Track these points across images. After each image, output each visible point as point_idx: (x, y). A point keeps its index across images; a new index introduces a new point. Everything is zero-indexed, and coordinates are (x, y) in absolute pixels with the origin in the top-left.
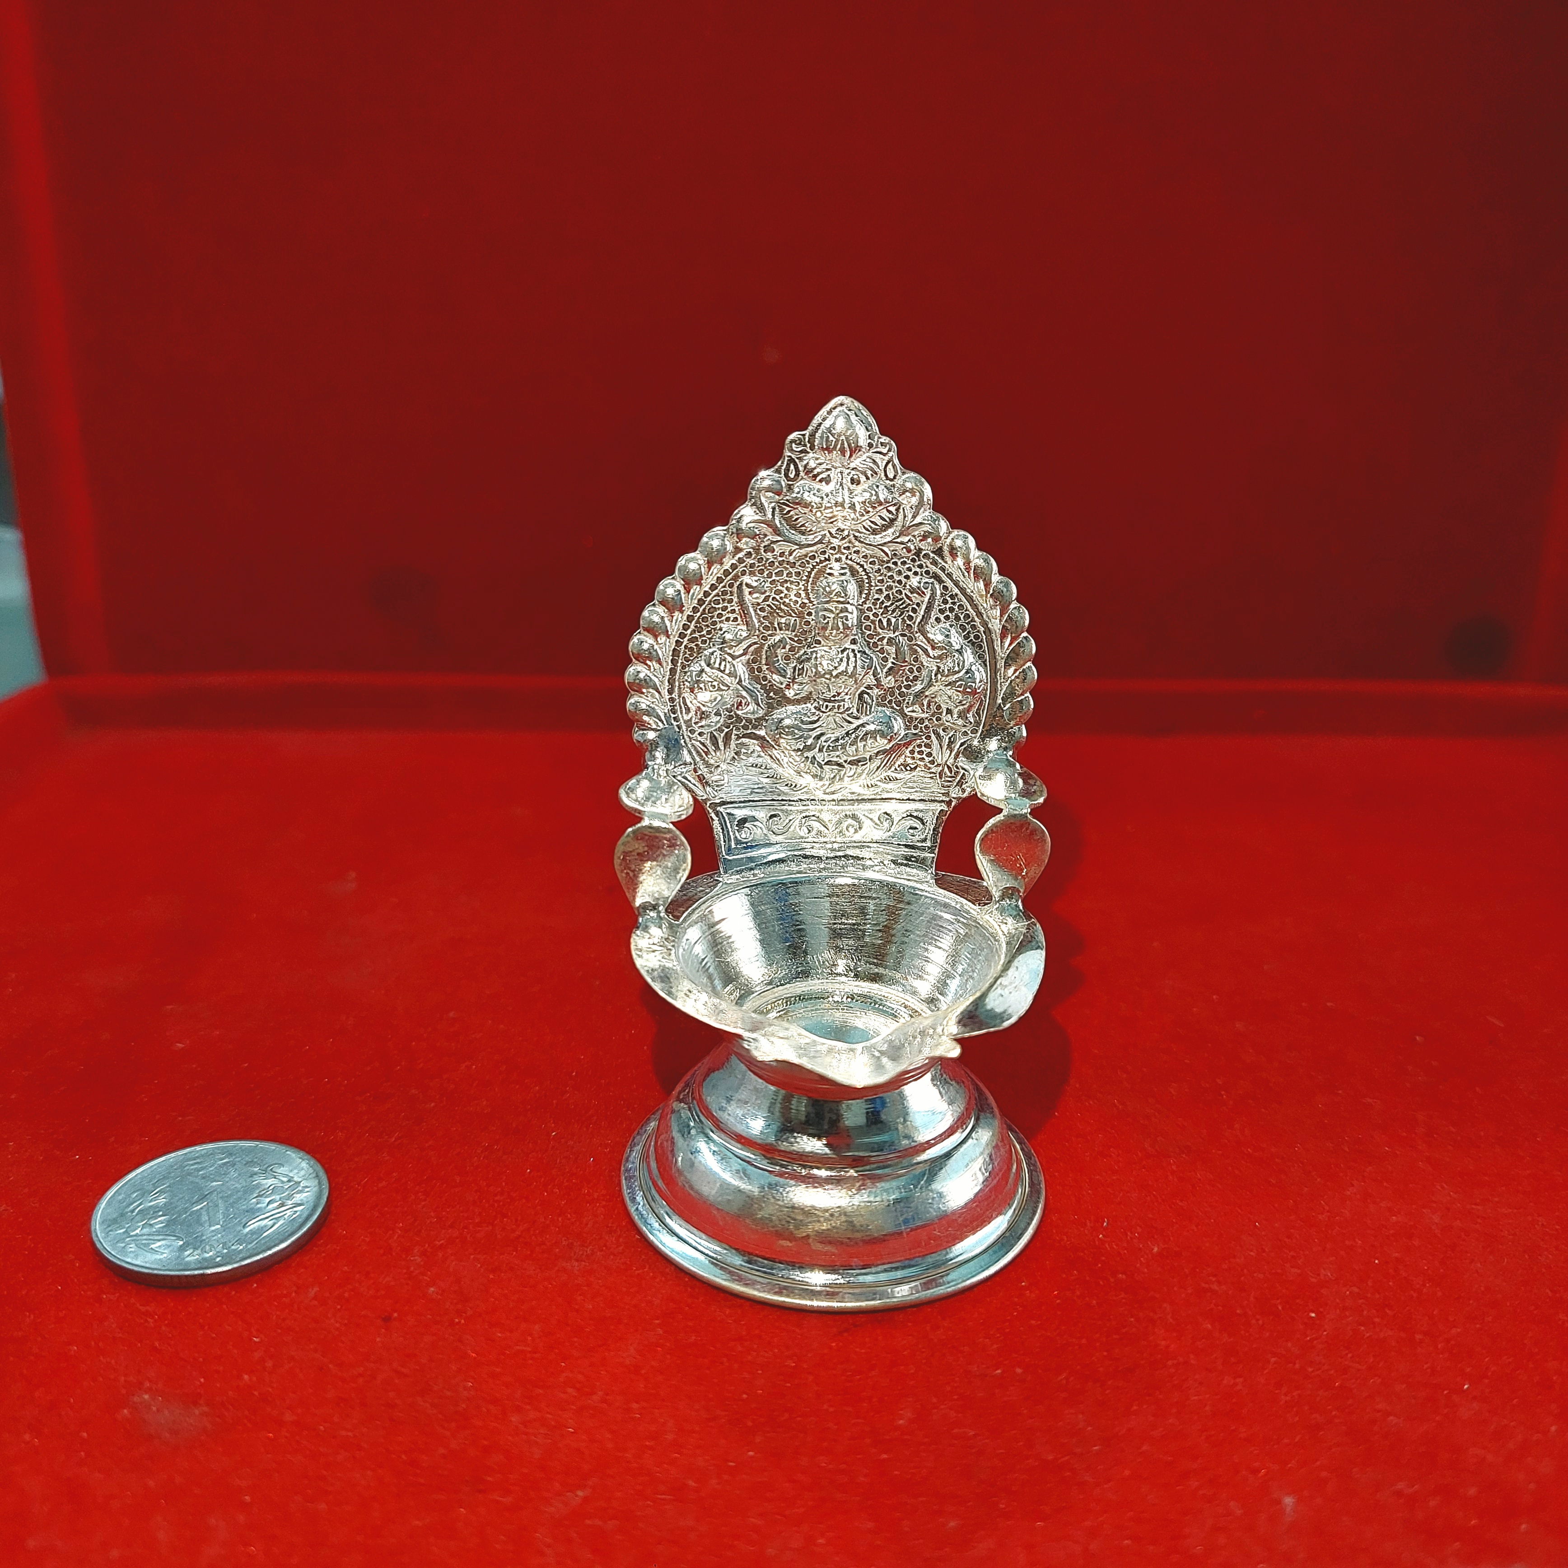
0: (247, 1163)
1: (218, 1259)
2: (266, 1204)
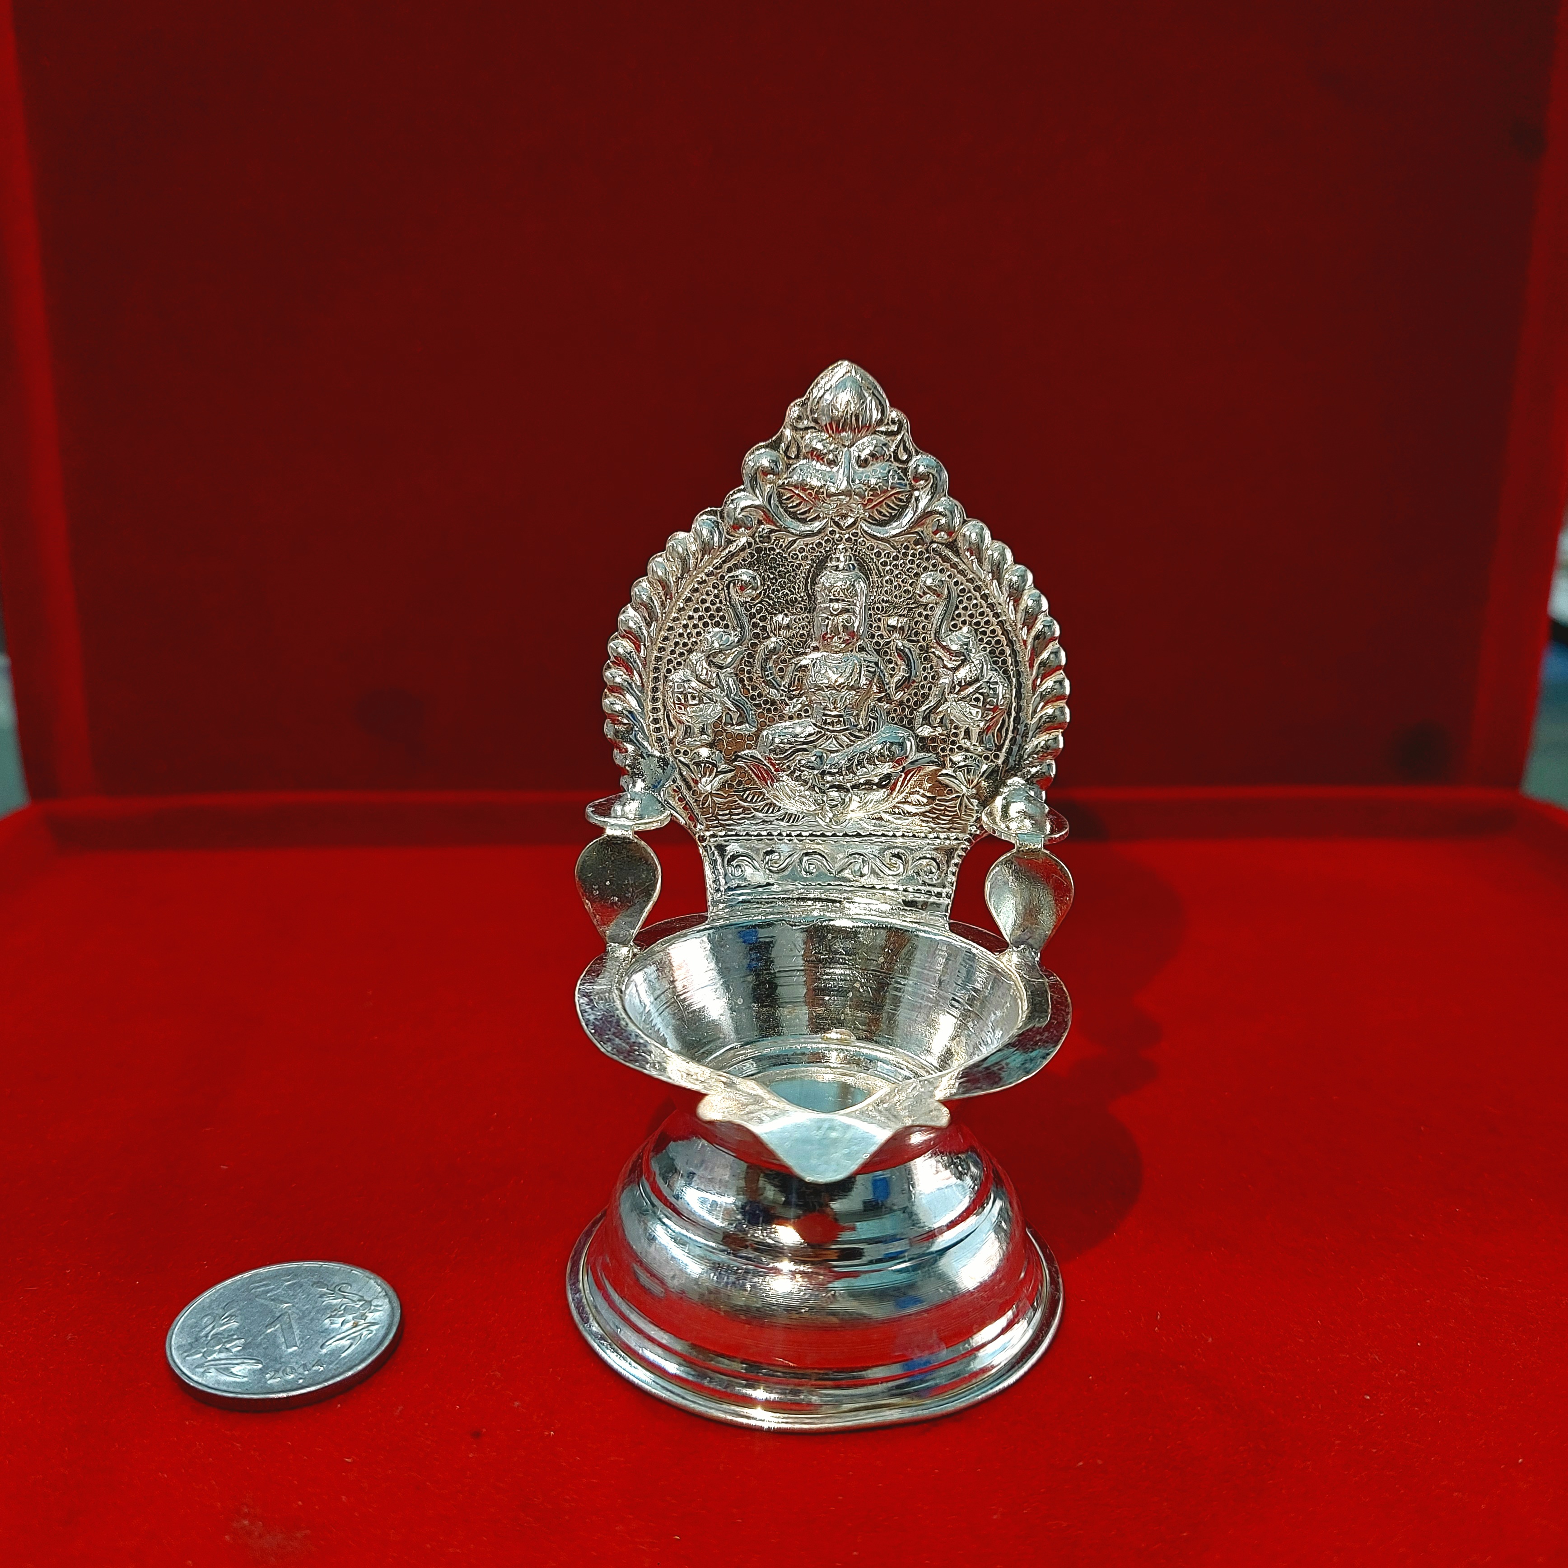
0: (315, 1283)
1: (301, 1381)
2: (340, 1324)
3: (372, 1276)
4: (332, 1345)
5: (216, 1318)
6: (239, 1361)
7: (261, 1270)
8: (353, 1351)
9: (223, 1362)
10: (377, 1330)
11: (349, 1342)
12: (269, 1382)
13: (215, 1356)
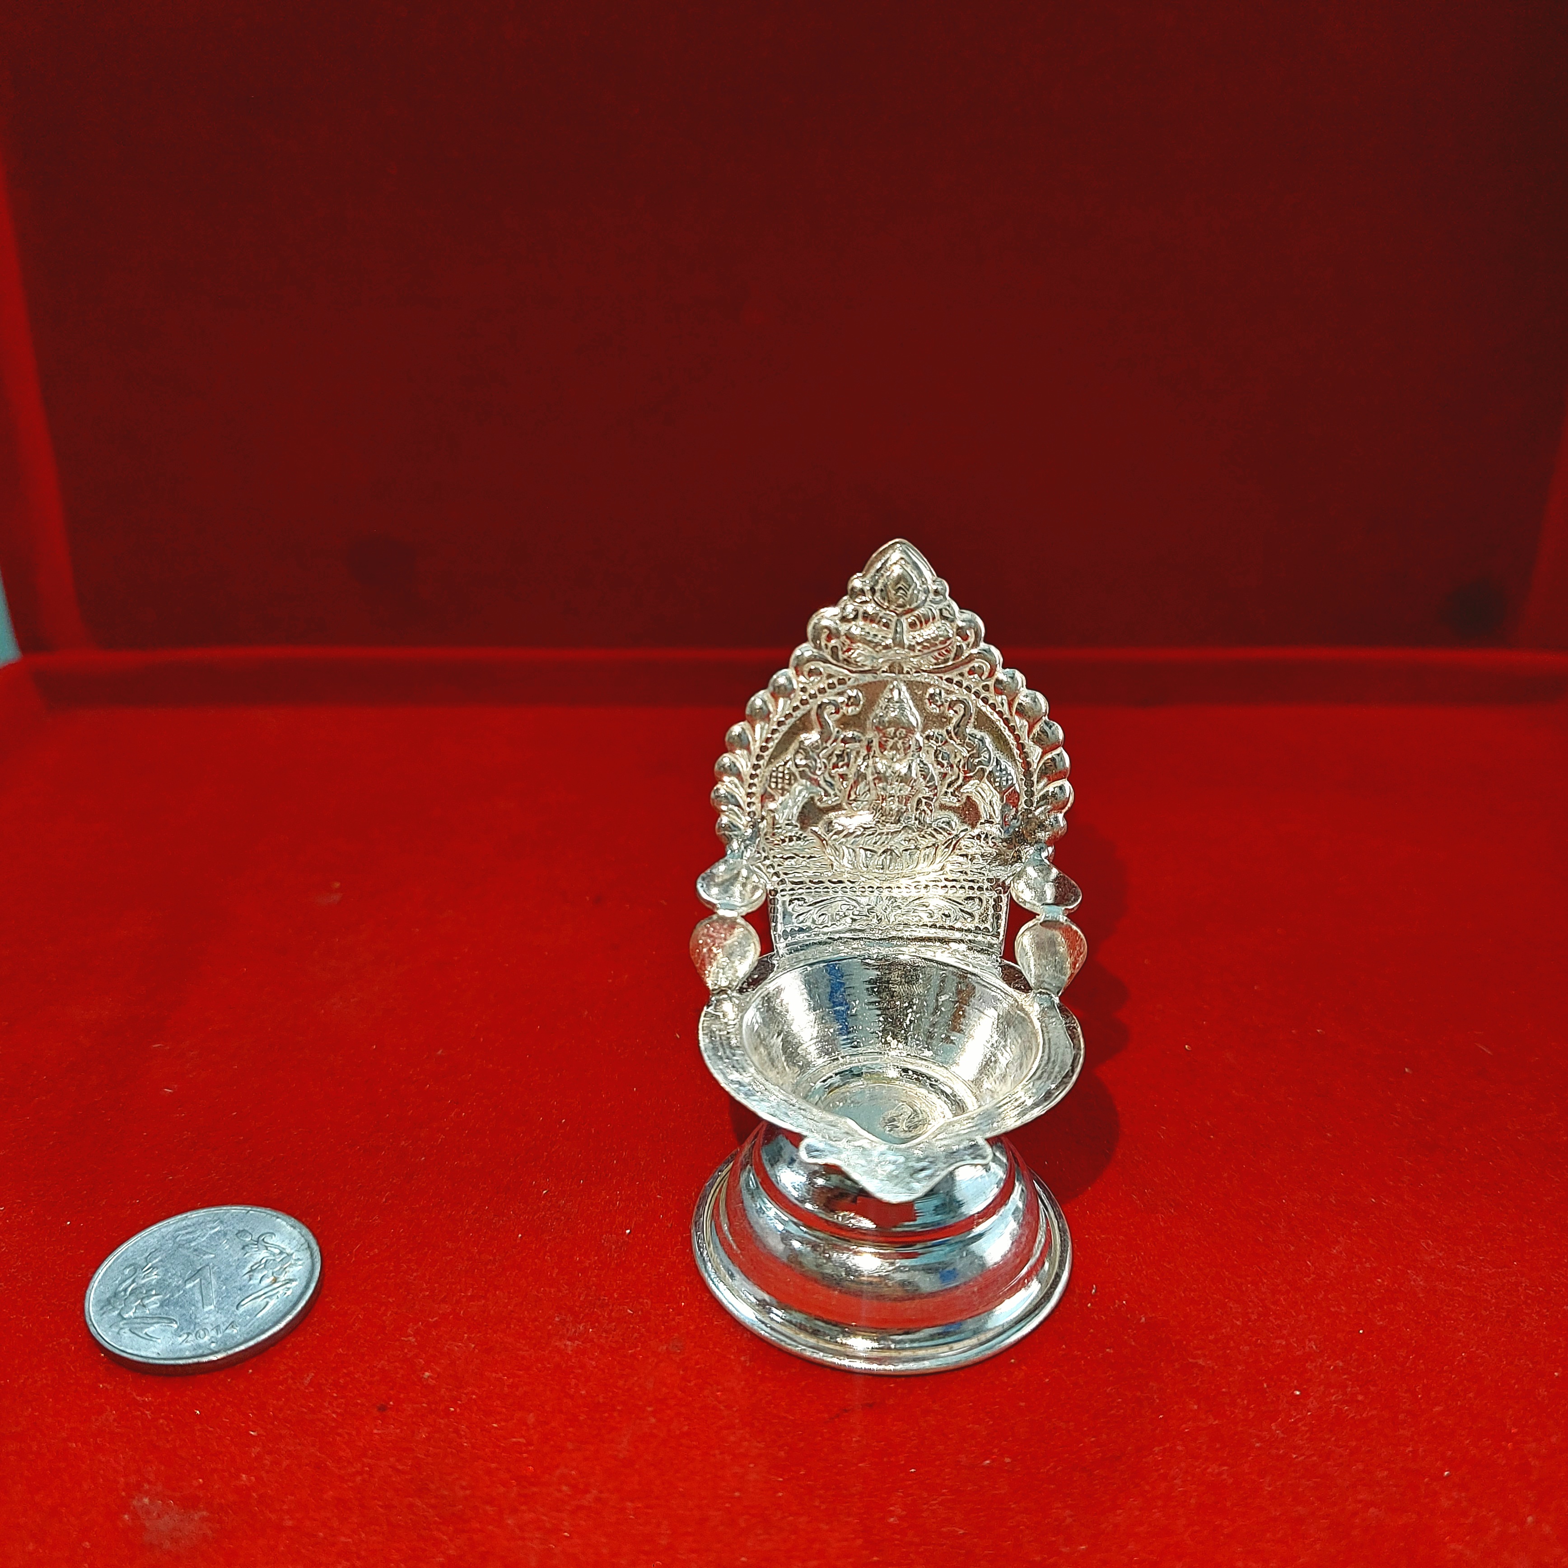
2: (258, 1280)
3: (297, 1225)
4: (247, 1305)
5: (137, 1268)
6: (155, 1320)
7: (189, 1215)
8: (268, 1312)
9: (138, 1320)
10: (295, 1287)
11: (266, 1302)
12: (182, 1346)
13: (131, 1313)
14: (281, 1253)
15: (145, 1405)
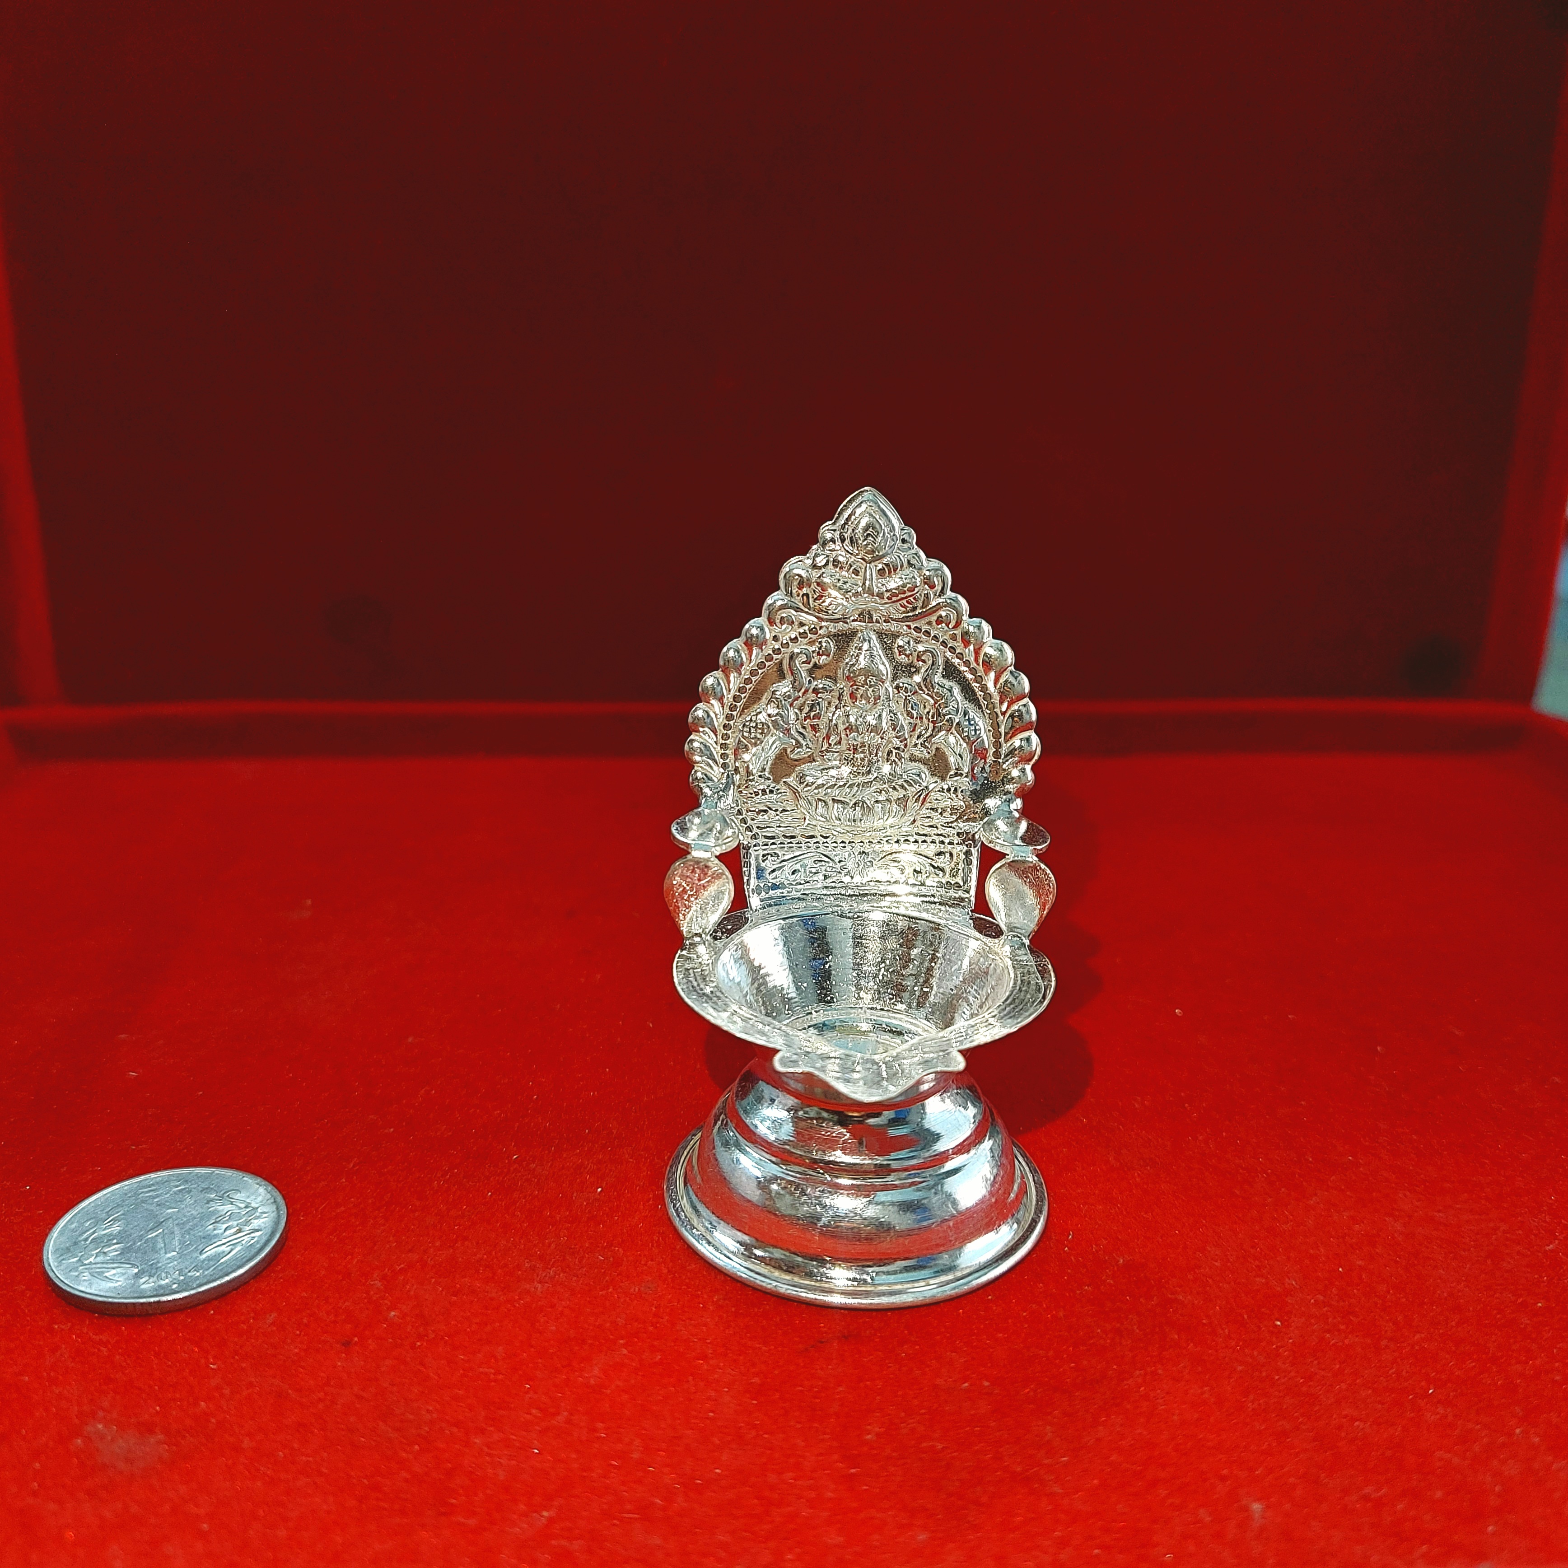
0: (204, 1189)
1: (175, 1286)
2: (223, 1230)
3: (263, 1183)
4: (210, 1251)
5: (97, 1221)
6: (115, 1265)
7: (153, 1175)
8: (232, 1258)
9: (99, 1266)
10: (259, 1237)
11: (229, 1249)
12: (143, 1287)
13: (92, 1259)
14: (246, 1207)
15: (101, 1342)
